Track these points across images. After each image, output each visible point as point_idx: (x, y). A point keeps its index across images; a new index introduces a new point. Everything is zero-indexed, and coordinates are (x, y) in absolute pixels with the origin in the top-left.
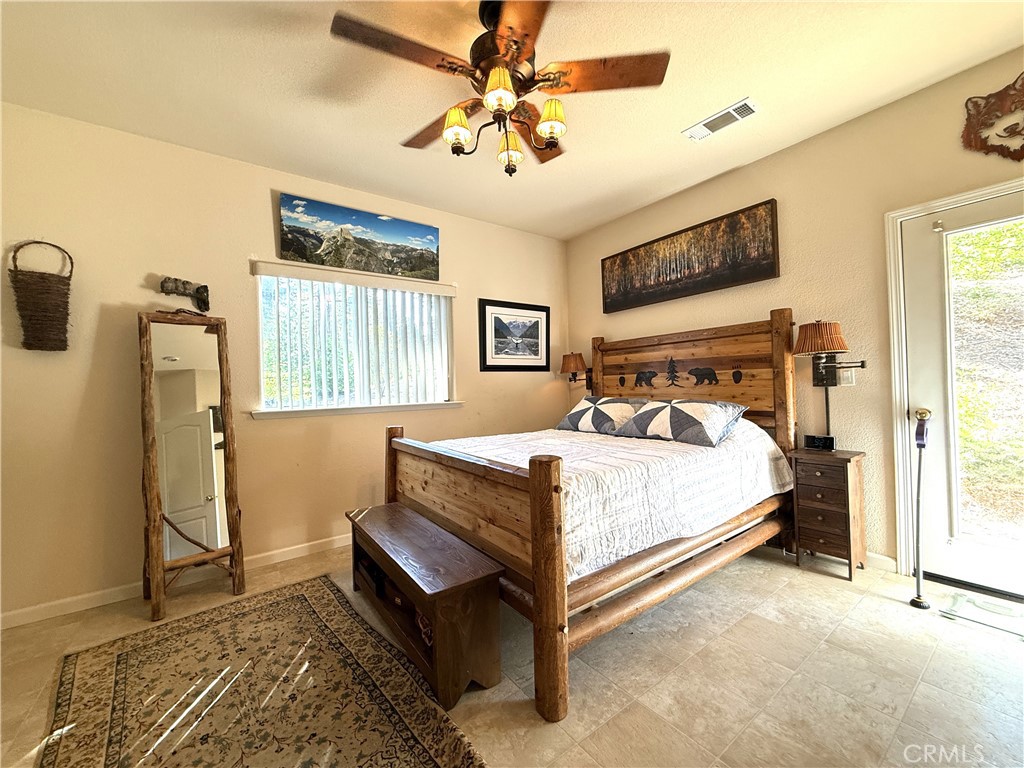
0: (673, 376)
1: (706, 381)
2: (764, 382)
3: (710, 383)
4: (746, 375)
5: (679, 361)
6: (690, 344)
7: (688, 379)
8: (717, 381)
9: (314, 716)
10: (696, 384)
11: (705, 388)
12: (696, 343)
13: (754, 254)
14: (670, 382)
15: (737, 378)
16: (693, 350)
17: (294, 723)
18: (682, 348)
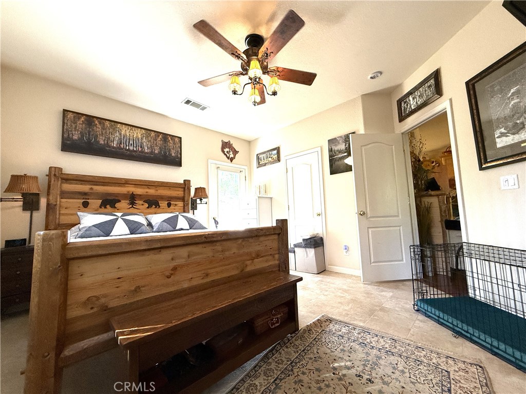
0: (132, 203)
1: (154, 206)
2: (180, 208)
3: (156, 207)
4: (173, 204)
5: (137, 195)
6: (146, 187)
7: (143, 205)
8: (159, 206)
9: (324, 381)
10: (148, 208)
11: (153, 209)
12: (149, 187)
13: (173, 155)
14: (131, 206)
15: (169, 205)
16: (148, 190)
17: (334, 388)
18: (140, 188)
